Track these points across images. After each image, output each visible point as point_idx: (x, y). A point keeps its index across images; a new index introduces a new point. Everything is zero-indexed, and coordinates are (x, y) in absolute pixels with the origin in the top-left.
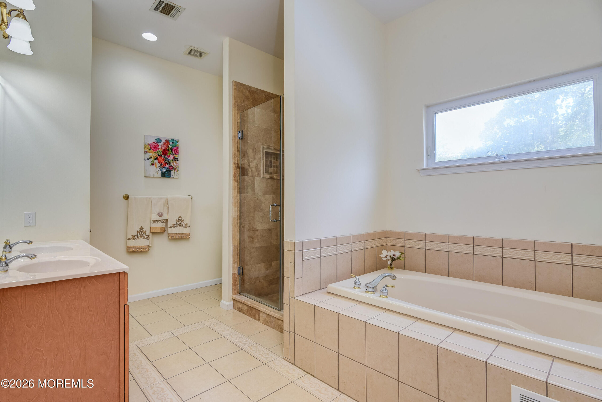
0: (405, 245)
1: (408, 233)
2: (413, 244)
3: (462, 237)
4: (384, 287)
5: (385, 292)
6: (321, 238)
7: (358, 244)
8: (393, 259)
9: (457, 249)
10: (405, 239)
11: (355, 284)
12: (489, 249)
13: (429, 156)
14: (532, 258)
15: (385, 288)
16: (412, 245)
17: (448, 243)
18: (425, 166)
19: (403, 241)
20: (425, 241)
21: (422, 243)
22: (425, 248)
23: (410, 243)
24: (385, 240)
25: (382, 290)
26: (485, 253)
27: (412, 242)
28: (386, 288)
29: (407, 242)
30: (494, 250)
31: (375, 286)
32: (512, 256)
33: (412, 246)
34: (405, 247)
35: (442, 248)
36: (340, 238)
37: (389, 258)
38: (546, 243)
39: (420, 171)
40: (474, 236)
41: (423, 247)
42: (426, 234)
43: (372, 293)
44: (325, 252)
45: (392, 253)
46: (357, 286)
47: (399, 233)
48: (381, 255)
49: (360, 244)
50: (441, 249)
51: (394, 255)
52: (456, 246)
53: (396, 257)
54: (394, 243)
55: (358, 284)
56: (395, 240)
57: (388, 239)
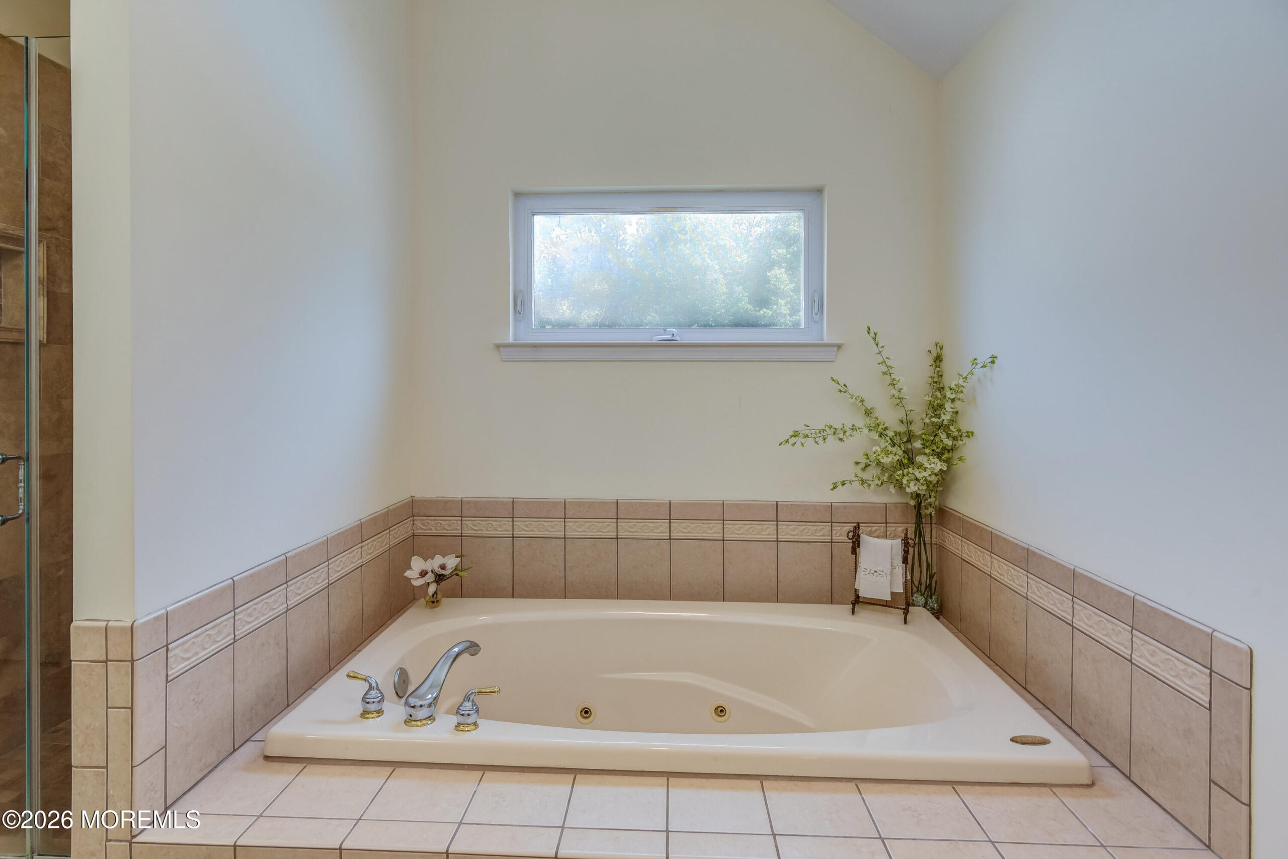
0: (463, 532)
1: (469, 502)
2: (482, 528)
3: (595, 502)
4: (467, 698)
5: (470, 712)
6: (234, 577)
7: (346, 557)
8: (439, 578)
9: (585, 531)
10: (462, 517)
11: (368, 703)
12: (645, 525)
13: (520, 314)
14: (719, 535)
15: (470, 703)
16: (482, 530)
17: (565, 518)
18: (511, 340)
19: (457, 523)
20: (513, 518)
21: (505, 524)
22: (513, 534)
23: (476, 526)
24: (408, 524)
25: (461, 708)
26: (638, 534)
27: (480, 522)
28: (473, 701)
29: (467, 523)
30: (654, 527)
31: (436, 698)
32: (685, 535)
33: (480, 532)
34: (461, 536)
35: (552, 530)
36: (295, 556)
37: (430, 577)
38: (741, 504)
39: (502, 349)
40: (617, 500)
41: (507, 533)
42: (515, 500)
43: (427, 724)
44: (250, 619)
45: (435, 563)
46: (372, 707)
47: (447, 502)
48: (408, 574)
49: (352, 555)
50: (549, 533)
51: (443, 567)
52: (582, 524)
53: (447, 572)
54: (433, 528)
55: (378, 699)
56: (435, 520)
57: (416, 520)
